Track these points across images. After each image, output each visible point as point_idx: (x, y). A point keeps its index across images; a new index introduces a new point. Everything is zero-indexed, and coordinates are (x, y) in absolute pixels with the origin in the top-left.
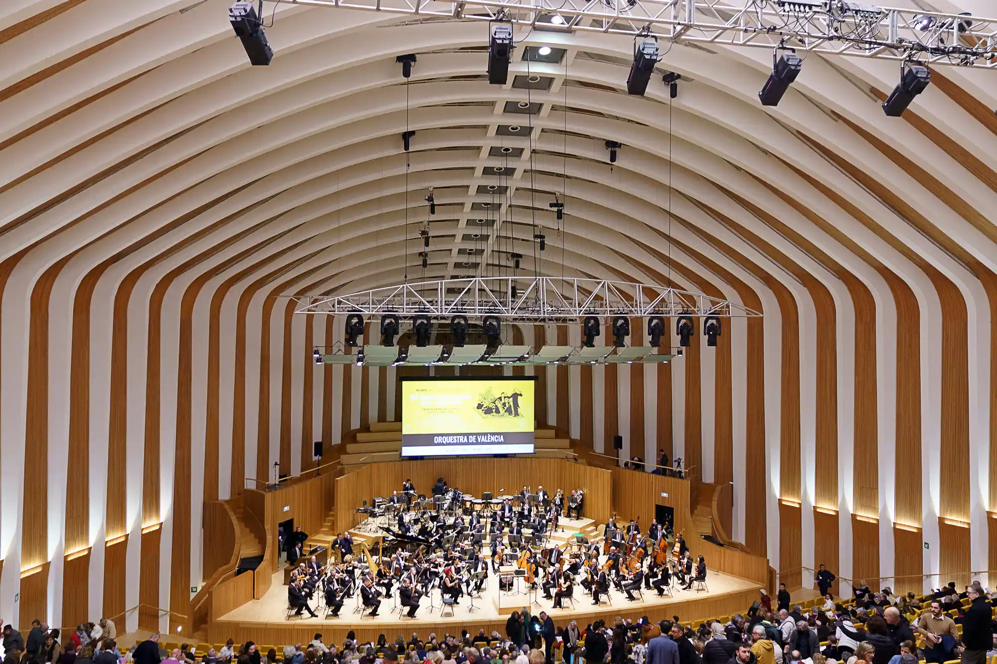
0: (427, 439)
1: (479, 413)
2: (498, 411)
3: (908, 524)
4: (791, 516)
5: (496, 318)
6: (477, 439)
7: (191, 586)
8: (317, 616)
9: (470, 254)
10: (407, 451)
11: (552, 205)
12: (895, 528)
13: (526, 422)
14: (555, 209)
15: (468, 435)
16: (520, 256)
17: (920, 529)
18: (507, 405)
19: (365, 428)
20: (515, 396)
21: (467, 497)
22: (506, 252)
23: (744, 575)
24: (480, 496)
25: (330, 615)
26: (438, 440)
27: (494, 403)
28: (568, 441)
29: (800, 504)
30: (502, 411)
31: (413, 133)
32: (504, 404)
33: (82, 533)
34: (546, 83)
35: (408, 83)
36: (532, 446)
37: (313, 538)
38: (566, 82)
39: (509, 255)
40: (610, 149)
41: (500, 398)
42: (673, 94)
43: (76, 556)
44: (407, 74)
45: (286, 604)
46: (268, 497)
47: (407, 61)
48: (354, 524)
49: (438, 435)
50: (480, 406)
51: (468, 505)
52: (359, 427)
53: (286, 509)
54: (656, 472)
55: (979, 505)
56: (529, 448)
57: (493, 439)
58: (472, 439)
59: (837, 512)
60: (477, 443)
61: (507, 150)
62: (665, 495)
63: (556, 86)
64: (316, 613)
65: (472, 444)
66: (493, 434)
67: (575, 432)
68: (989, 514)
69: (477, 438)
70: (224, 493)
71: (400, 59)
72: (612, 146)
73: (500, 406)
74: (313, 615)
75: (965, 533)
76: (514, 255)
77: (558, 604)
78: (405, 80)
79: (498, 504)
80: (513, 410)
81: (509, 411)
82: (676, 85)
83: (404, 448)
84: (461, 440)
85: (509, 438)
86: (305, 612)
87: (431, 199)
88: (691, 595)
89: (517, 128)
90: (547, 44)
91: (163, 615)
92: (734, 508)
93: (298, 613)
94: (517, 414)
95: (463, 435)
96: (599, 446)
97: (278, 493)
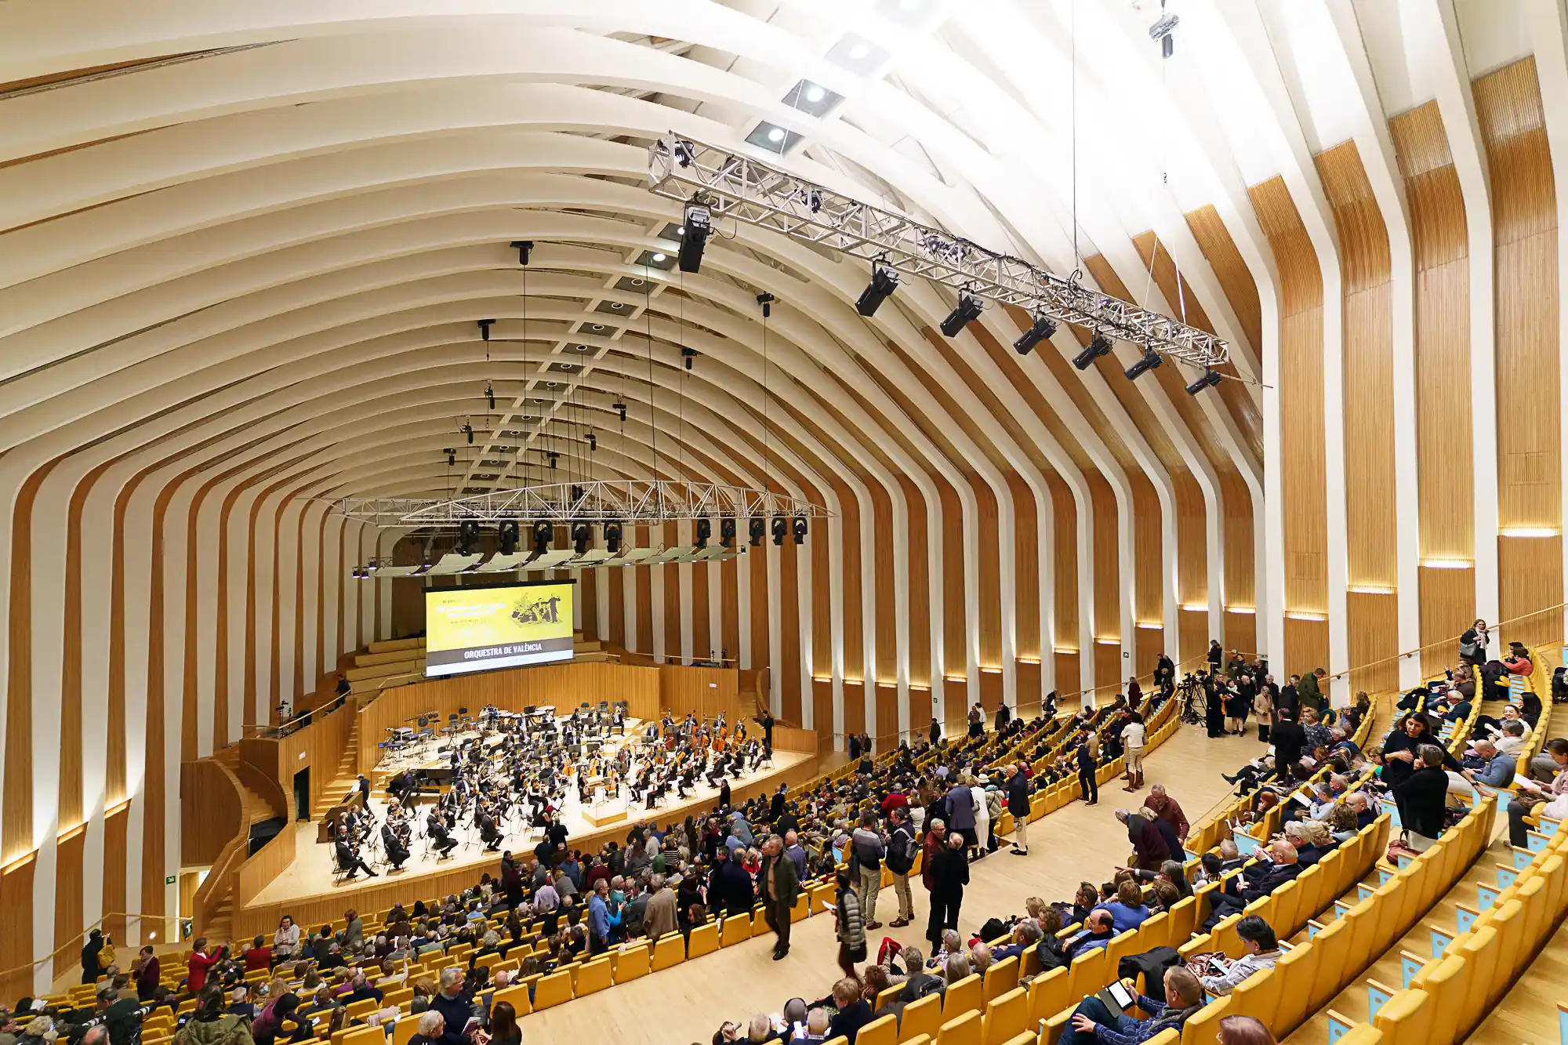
0: (457, 655)
1: (515, 622)
2: (535, 619)
3: (920, 685)
4: (823, 691)
5: (618, 522)
6: (512, 650)
7: (166, 876)
8: (377, 875)
9: (502, 451)
10: (432, 671)
11: (615, 406)
12: (910, 690)
13: (564, 626)
14: (618, 411)
15: (503, 646)
16: (557, 455)
17: (930, 688)
18: (545, 611)
19: (363, 650)
20: (553, 601)
21: (504, 713)
22: (541, 451)
23: (796, 749)
24: (523, 709)
25: (394, 870)
26: (468, 655)
27: (531, 609)
28: (599, 643)
29: (831, 679)
30: (539, 617)
31: (493, 321)
32: (542, 610)
33: (23, 832)
34: (648, 287)
35: (525, 270)
36: (571, 652)
37: (330, 786)
38: (670, 290)
39: (545, 455)
40: (686, 357)
41: (537, 604)
42: (766, 313)
43: (17, 866)
44: (524, 261)
45: (335, 865)
46: (282, 744)
47: (524, 248)
48: (378, 760)
49: (469, 649)
50: (515, 615)
51: (506, 721)
52: (355, 649)
53: (302, 756)
54: (697, 664)
55: (974, 663)
56: (568, 654)
57: (530, 648)
58: (508, 650)
59: (863, 682)
60: (513, 654)
61: (583, 347)
62: (714, 685)
63: (657, 292)
64: (374, 870)
65: (508, 655)
66: (530, 643)
67: (604, 634)
68: (980, 668)
69: (513, 647)
70: (205, 749)
71: (514, 244)
72: (688, 352)
73: (537, 612)
74: (372, 874)
75: (963, 686)
76: (549, 454)
77: (651, 804)
78: (522, 266)
79: (540, 716)
80: (551, 615)
81: (546, 617)
82: (768, 305)
83: (428, 668)
84: (496, 653)
85: (547, 645)
86: (360, 871)
87: (490, 392)
88: (761, 774)
89: (600, 327)
90: (663, 251)
91: (132, 923)
92: (771, 691)
93: (351, 876)
94: (555, 620)
95: (497, 646)
96: (631, 646)
97: (293, 738)
